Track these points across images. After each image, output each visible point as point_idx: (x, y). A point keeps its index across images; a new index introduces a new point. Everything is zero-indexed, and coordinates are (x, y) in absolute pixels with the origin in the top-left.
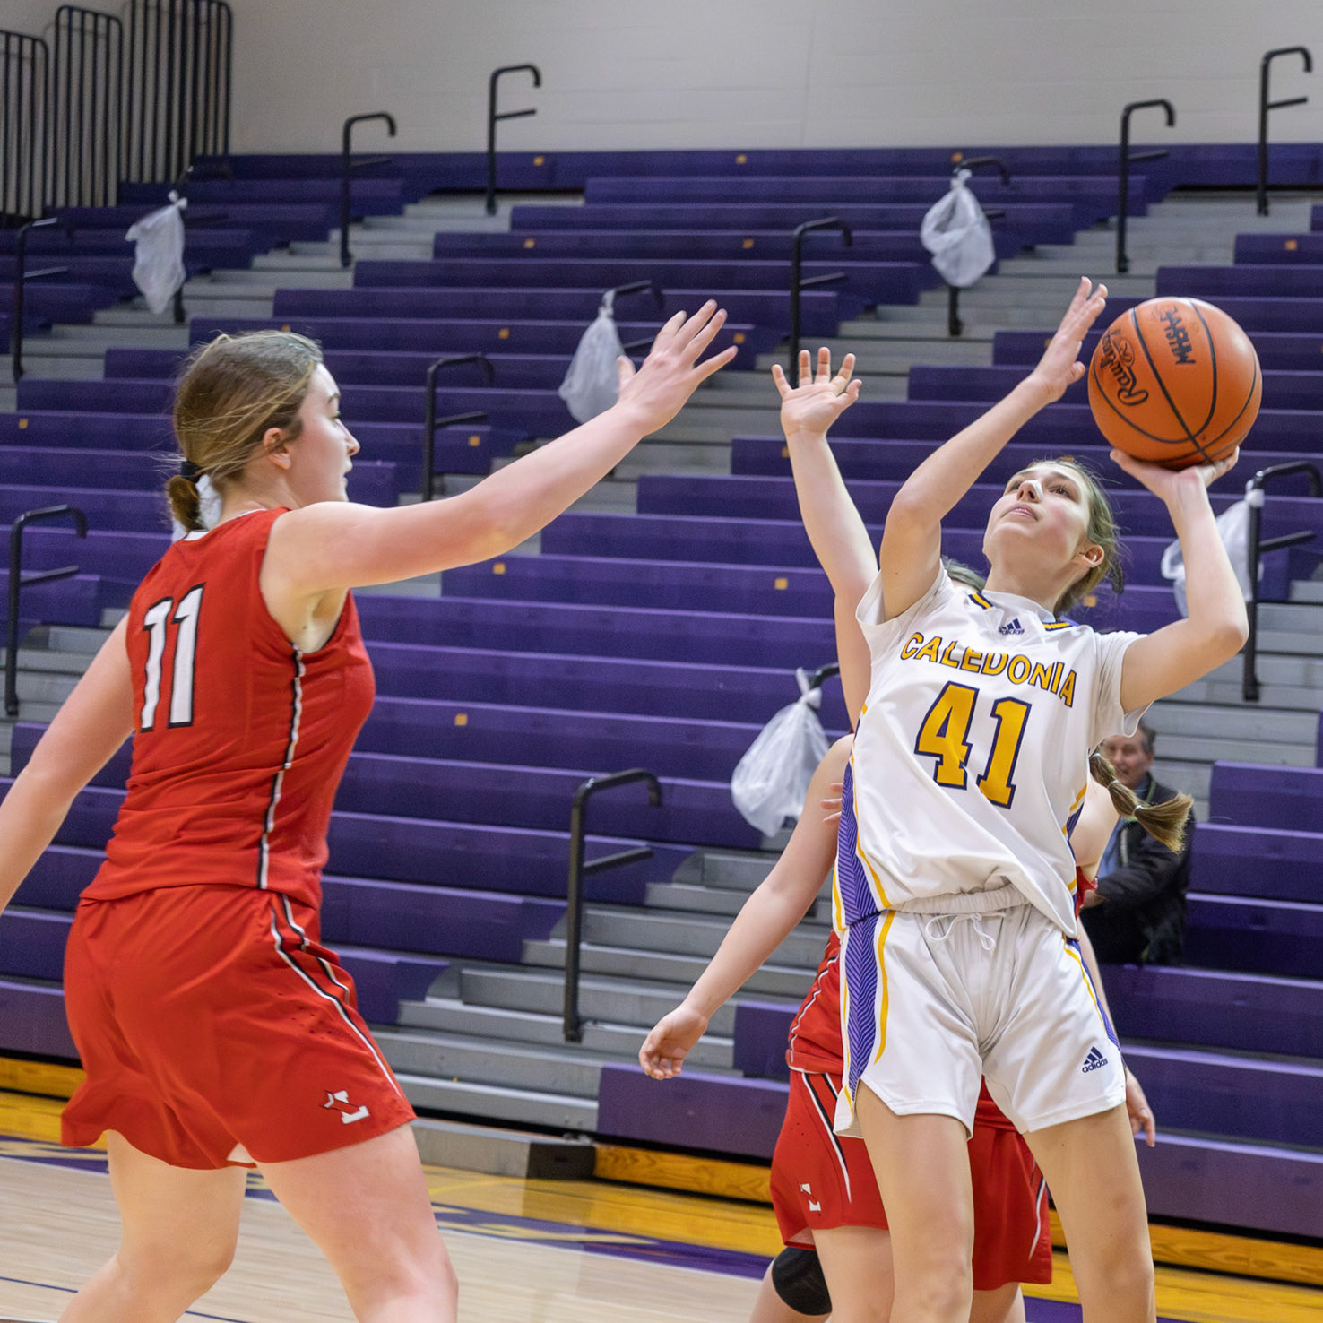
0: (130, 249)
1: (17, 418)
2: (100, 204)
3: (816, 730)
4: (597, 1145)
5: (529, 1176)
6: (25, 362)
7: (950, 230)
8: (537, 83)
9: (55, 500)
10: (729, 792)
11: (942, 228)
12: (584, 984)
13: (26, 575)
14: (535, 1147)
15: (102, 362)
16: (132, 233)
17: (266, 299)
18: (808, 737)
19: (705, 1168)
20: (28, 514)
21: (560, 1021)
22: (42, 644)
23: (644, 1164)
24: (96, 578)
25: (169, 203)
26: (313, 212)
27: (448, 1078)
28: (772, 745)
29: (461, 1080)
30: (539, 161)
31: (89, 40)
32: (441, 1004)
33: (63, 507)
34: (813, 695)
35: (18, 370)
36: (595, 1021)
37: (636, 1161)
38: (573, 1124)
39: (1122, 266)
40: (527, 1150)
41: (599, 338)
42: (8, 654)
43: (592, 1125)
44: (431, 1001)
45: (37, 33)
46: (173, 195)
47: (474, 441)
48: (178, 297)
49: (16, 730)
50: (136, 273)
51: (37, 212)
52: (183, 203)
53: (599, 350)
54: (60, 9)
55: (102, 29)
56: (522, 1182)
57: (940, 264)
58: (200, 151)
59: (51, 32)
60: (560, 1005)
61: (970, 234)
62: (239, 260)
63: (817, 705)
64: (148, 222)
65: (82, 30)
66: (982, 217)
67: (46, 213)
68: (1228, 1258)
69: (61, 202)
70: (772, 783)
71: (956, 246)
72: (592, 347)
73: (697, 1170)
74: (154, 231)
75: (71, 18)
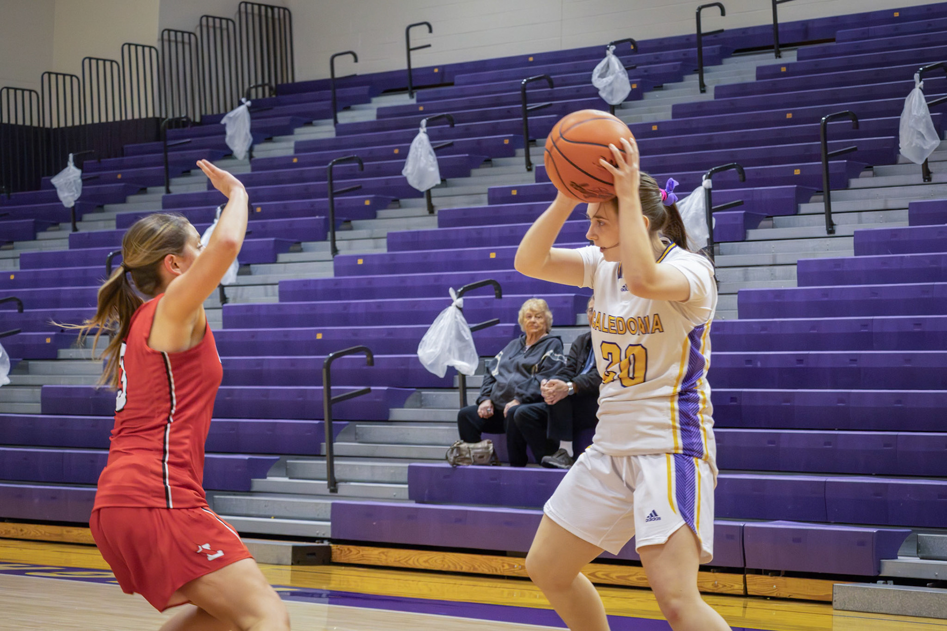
3: (461, 320)
4: (331, 545)
5: (292, 564)
7: (608, 76)
8: (431, 31)
10: (417, 358)
11: (602, 76)
12: (336, 462)
14: (294, 548)
16: (223, 122)
18: (457, 323)
19: (383, 553)
21: (326, 482)
23: (355, 553)
25: (241, 104)
26: (326, 105)
27: (269, 517)
28: (438, 328)
29: (276, 517)
30: (436, 70)
31: (211, 30)
32: (275, 480)
34: (459, 301)
36: (346, 481)
37: (351, 551)
38: (320, 535)
39: (703, 89)
40: (290, 550)
41: (420, 143)
43: (329, 535)
44: (269, 479)
45: (190, 30)
46: (243, 100)
47: (367, 203)
48: (251, 150)
50: (227, 140)
51: (197, 118)
52: (249, 103)
53: (420, 150)
54: (202, 18)
55: (224, 26)
56: (290, 568)
57: (603, 95)
58: (280, 82)
59: (199, 29)
60: (325, 476)
61: (617, 78)
62: (287, 131)
63: (462, 306)
64: (231, 115)
65: (214, 27)
66: (623, 68)
68: (638, 579)
70: (438, 349)
71: (611, 84)
72: (416, 148)
73: (380, 553)
74: (235, 118)
75: (209, 22)
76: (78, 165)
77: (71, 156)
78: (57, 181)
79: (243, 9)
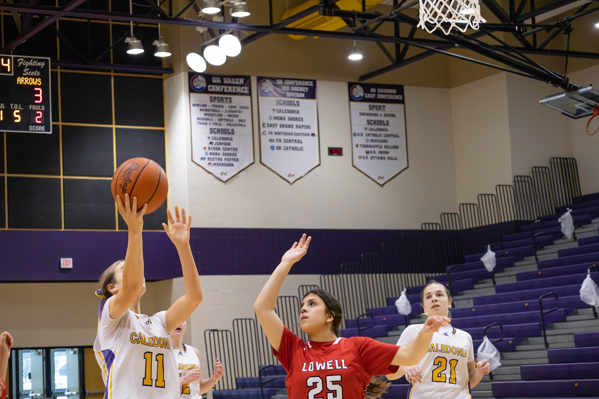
0: (559, 224)
1: (537, 272)
2: (551, 214)
6: (538, 257)
9: (550, 291)
13: (544, 311)
15: (557, 254)
16: (559, 220)
17: (596, 230)
20: (542, 296)
22: (552, 328)
24: (563, 309)
25: (567, 211)
31: (541, 174)
33: (551, 293)
35: (537, 259)
42: (544, 332)
45: (528, 175)
46: (568, 209)
48: (574, 234)
49: (548, 351)
50: (562, 230)
51: (536, 219)
52: (571, 210)
54: (532, 168)
55: (544, 171)
58: (574, 196)
59: (531, 174)
62: (588, 222)
64: (563, 217)
65: (539, 172)
67: (538, 218)
69: (541, 215)
74: (565, 219)
75: (536, 169)
76: (493, 250)
77: (489, 246)
78: (484, 259)
79: (552, 161)
